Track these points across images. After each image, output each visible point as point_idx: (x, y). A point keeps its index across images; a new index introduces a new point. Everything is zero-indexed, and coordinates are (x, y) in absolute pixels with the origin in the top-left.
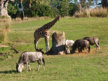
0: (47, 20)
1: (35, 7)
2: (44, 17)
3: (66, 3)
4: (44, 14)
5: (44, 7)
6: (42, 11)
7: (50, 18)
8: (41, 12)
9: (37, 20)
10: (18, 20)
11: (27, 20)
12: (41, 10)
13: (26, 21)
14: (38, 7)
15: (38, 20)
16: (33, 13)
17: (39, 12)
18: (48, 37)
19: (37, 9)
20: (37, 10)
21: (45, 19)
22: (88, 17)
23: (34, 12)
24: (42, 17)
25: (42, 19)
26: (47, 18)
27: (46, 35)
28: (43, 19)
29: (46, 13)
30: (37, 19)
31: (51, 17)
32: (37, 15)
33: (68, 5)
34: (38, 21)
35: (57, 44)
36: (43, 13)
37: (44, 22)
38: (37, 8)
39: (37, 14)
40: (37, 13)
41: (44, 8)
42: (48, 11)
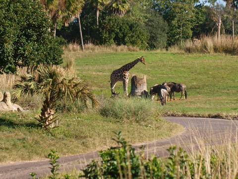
0: (131, 54)
1: (109, 22)
2: (126, 47)
3: (187, 7)
4: (127, 39)
5: (127, 24)
6: (123, 33)
7: (138, 49)
8: (121, 35)
9: (112, 52)
10: (74, 50)
11: (93, 49)
12: (121, 30)
13: (90, 52)
14: (116, 24)
15: (115, 52)
16: (105, 35)
17: (117, 34)
18: (127, 81)
19: (113, 29)
20: (113, 31)
21: (129, 50)
22: (209, 53)
23: (108, 33)
24: (122, 46)
25: (122, 50)
26: (132, 48)
27: (125, 78)
28: (125, 51)
29: (132, 36)
30: (113, 49)
31: (142, 47)
32: (112, 40)
33: (193, 11)
34: (114, 54)
35: (137, 88)
36: (124, 36)
37: (126, 57)
38: (113, 27)
39: (114, 39)
40: (113, 36)
41: (128, 27)
42: (136, 34)
